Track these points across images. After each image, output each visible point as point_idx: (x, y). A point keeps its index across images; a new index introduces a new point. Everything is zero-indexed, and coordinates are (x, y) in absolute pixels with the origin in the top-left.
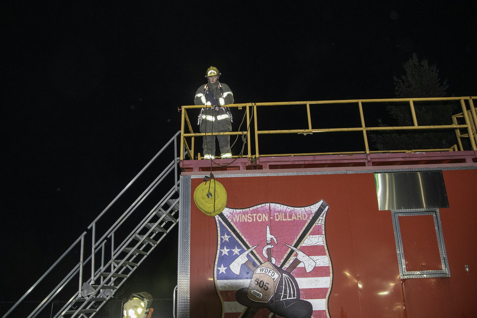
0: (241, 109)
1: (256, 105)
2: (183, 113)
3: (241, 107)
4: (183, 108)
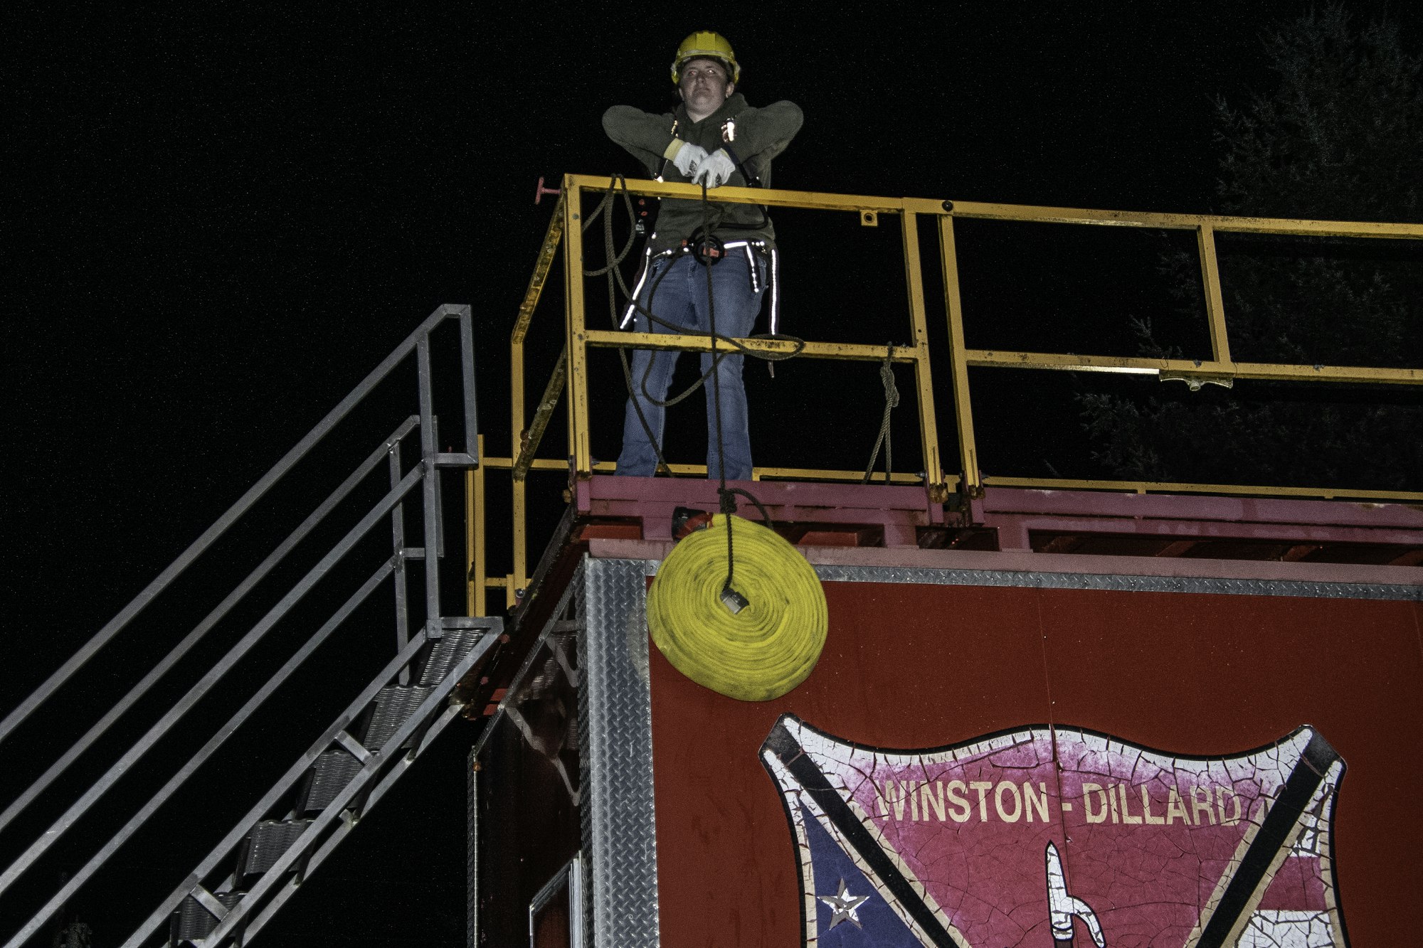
0: (875, 223)
1: (952, 212)
2: (576, 217)
3: (874, 213)
4: (573, 187)
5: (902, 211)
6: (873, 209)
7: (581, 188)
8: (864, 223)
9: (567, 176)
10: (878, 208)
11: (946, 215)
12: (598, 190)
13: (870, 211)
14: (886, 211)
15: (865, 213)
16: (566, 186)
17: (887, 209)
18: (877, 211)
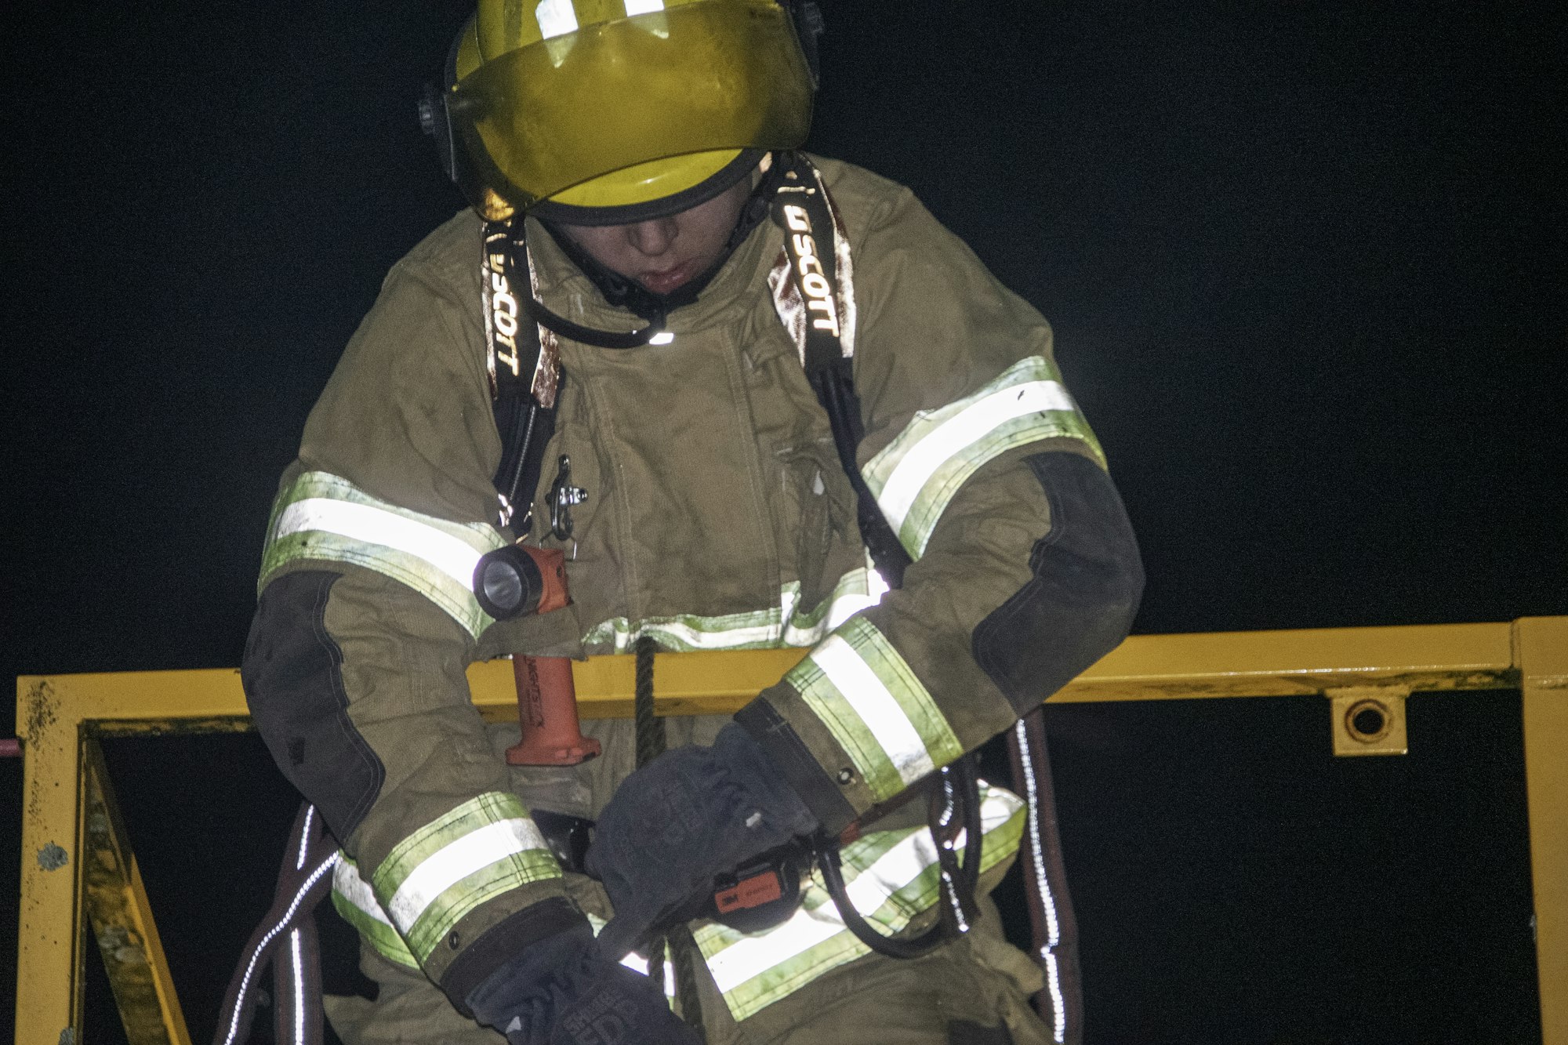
0: (1393, 741)
2: (55, 857)
3: (1393, 703)
4: (49, 731)
5: (1513, 675)
6: (1383, 682)
7: (89, 731)
8: (1345, 744)
9: (25, 685)
10: (1404, 677)
12: (166, 727)
13: (1374, 692)
14: (1448, 684)
15: (1351, 701)
16: (22, 729)
17: (1450, 674)
18: (1405, 690)
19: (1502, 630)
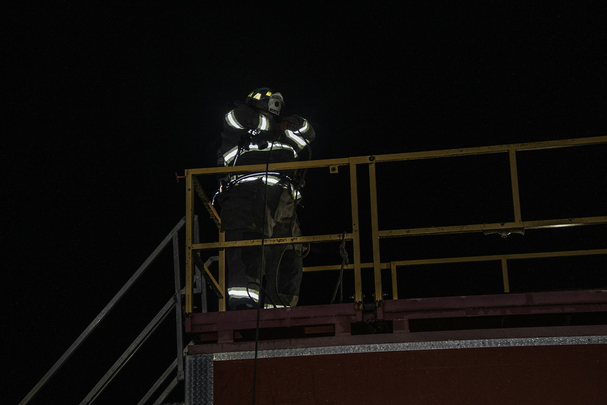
0: (337, 171)
1: (374, 161)
2: (189, 190)
3: (336, 167)
4: (189, 175)
5: (349, 164)
6: (335, 165)
7: (193, 175)
8: (331, 172)
9: (186, 170)
10: (337, 164)
11: (371, 163)
15: (332, 167)
16: (186, 175)
17: (342, 164)
18: (338, 166)
19: (347, 159)
